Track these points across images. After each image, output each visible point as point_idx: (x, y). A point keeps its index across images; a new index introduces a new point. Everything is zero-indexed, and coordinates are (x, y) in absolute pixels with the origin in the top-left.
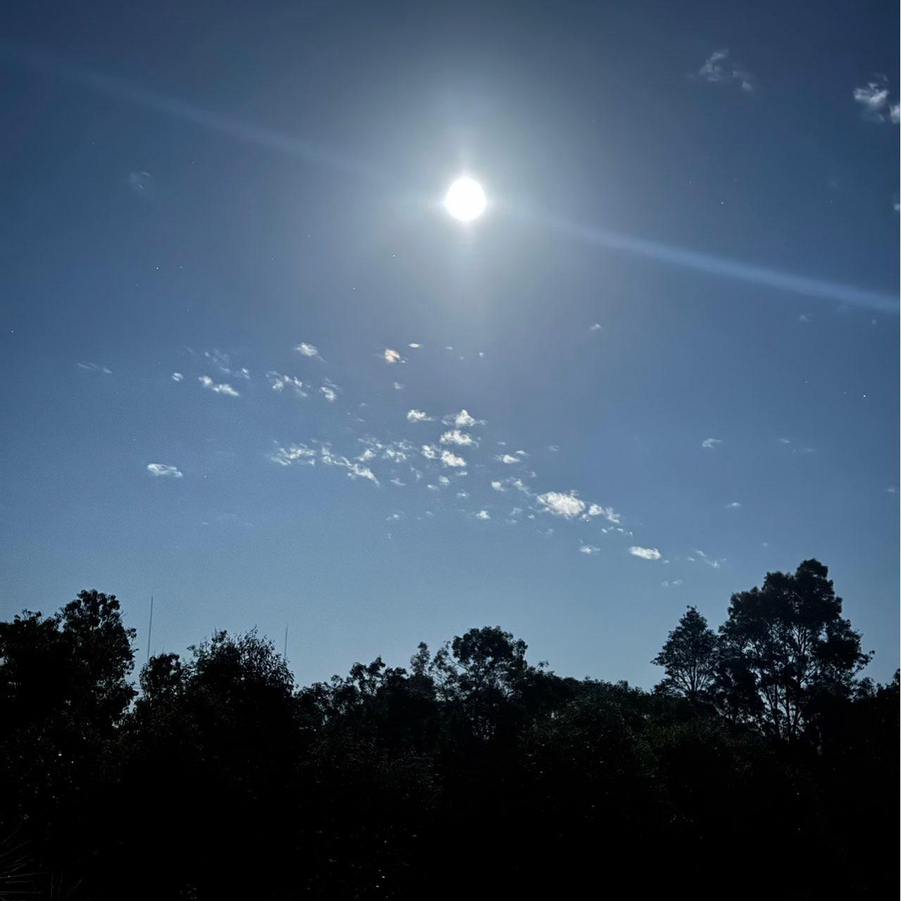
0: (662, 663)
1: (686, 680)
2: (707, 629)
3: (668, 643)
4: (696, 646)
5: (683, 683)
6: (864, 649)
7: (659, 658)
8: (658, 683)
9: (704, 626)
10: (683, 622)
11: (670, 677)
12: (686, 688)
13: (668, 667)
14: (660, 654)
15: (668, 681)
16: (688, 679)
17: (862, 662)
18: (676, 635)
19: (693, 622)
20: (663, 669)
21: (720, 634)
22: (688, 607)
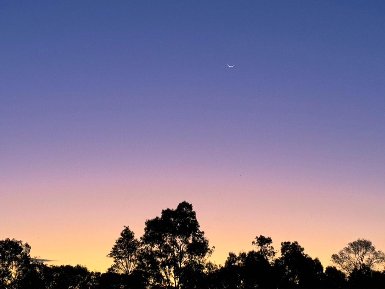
0: (111, 256)
1: (124, 265)
2: (134, 238)
3: (115, 246)
4: (129, 246)
5: (122, 267)
6: (210, 247)
7: (110, 254)
8: (110, 267)
9: (133, 237)
10: (122, 234)
11: (115, 263)
12: (124, 269)
13: (115, 258)
14: (111, 251)
15: (115, 266)
16: (125, 264)
17: (210, 253)
18: (119, 241)
19: (127, 234)
20: (112, 259)
21: (141, 242)
22: (125, 226)
